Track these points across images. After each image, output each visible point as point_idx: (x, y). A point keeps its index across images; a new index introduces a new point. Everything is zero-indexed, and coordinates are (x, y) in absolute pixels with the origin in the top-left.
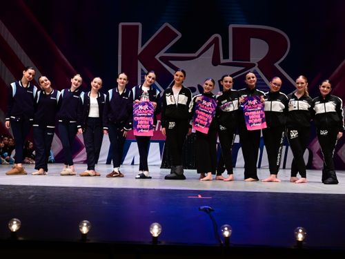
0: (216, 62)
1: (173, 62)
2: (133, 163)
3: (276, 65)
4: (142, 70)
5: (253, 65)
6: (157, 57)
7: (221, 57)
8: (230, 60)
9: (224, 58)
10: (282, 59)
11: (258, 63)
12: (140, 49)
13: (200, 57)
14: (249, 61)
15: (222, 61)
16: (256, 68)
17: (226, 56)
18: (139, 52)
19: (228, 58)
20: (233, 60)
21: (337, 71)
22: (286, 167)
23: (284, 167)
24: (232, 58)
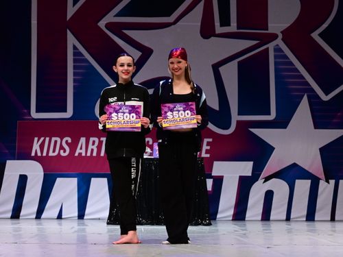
0: (207, 31)
1: (131, 33)
2: (60, 217)
3: (315, 35)
4: (75, 47)
5: (274, 37)
6: (102, 24)
7: (217, 24)
8: (233, 27)
9: (222, 25)
10: (325, 26)
11: (282, 32)
12: (71, 11)
13: (178, 23)
14: (267, 30)
15: (219, 29)
17: (225, 21)
18: (69, 16)
20: (238, 28)
22: (336, 219)
23: (333, 219)
24: (236, 24)
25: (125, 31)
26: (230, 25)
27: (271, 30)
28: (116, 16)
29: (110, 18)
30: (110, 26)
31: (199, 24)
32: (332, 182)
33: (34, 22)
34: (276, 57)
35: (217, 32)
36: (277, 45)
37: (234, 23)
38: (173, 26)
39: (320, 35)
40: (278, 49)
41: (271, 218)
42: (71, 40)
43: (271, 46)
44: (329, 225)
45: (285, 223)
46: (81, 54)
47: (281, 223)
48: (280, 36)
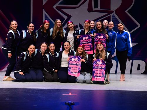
0: (90, 10)
3: (126, 12)
4: (45, 15)
5: (112, 12)
6: (54, 7)
7: (93, 7)
8: (99, 9)
9: (95, 8)
10: (130, 8)
11: (115, 10)
13: (80, 7)
15: (94, 9)
16: (114, 14)
17: (96, 6)
20: (100, 9)
22: (132, 73)
23: (131, 73)
25: (62, 9)
26: (97, 8)
27: (111, 10)
28: (59, 4)
29: (57, 5)
30: (57, 8)
32: (131, 61)
33: (32, 6)
34: (113, 19)
35: (93, 10)
37: (99, 7)
38: (78, 8)
39: (128, 11)
40: (113, 16)
41: (110, 73)
42: (44, 12)
43: (111, 15)
44: (129, 75)
45: (115, 74)
46: (47, 17)
47: (114, 74)
48: (115, 12)
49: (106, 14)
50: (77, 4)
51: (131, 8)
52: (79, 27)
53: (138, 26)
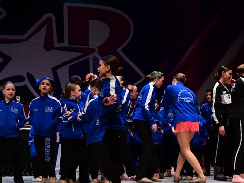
0: (49, 46)
3: (119, 50)
5: (93, 51)
7: (55, 41)
8: (66, 44)
9: (58, 42)
10: (125, 44)
14: (88, 46)
15: (56, 45)
16: (96, 54)
17: (61, 39)
19: (63, 42)
20: (69, 45)
21: (184, 58)
24: (67, 42)
31: (44, 40)
36: (95, 56)
40: (95, 59)
43: (91, 57)
49: (81, 54)
50: (23, 35)
51: (128, 44)
52: (27, 79)
53: (142, 78)
